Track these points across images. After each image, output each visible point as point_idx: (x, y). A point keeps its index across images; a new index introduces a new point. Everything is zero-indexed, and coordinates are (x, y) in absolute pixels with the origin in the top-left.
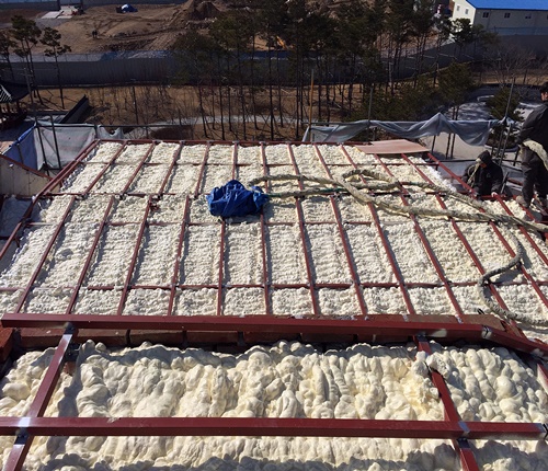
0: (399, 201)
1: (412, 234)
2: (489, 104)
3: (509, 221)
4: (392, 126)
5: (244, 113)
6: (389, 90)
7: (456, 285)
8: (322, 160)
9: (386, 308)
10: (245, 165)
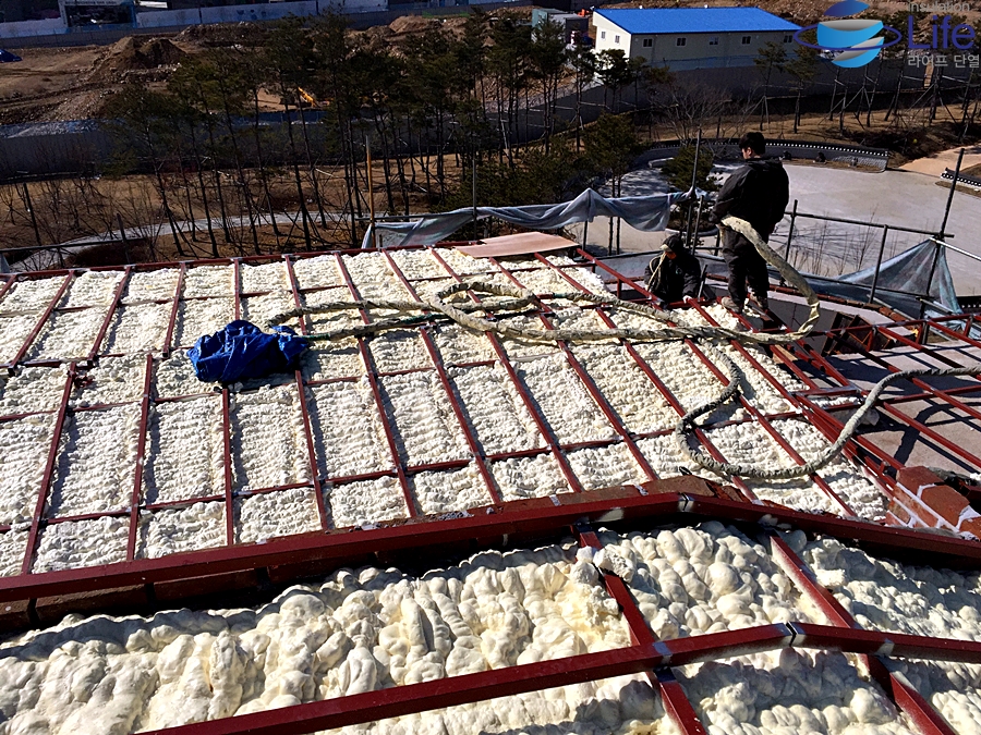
0: (537, 324)
1: (564, 371)
2: (667, 171)
3: (714, 334)
4: (515, 214)
5: (250, 210)
6: (505, 160)
7: (642, 437)
8: (400, 274)
9: (533, 487)
10: (259, 295)
